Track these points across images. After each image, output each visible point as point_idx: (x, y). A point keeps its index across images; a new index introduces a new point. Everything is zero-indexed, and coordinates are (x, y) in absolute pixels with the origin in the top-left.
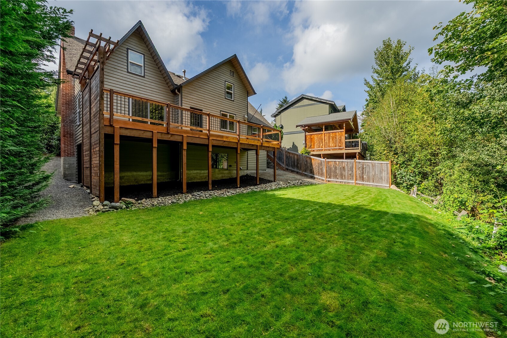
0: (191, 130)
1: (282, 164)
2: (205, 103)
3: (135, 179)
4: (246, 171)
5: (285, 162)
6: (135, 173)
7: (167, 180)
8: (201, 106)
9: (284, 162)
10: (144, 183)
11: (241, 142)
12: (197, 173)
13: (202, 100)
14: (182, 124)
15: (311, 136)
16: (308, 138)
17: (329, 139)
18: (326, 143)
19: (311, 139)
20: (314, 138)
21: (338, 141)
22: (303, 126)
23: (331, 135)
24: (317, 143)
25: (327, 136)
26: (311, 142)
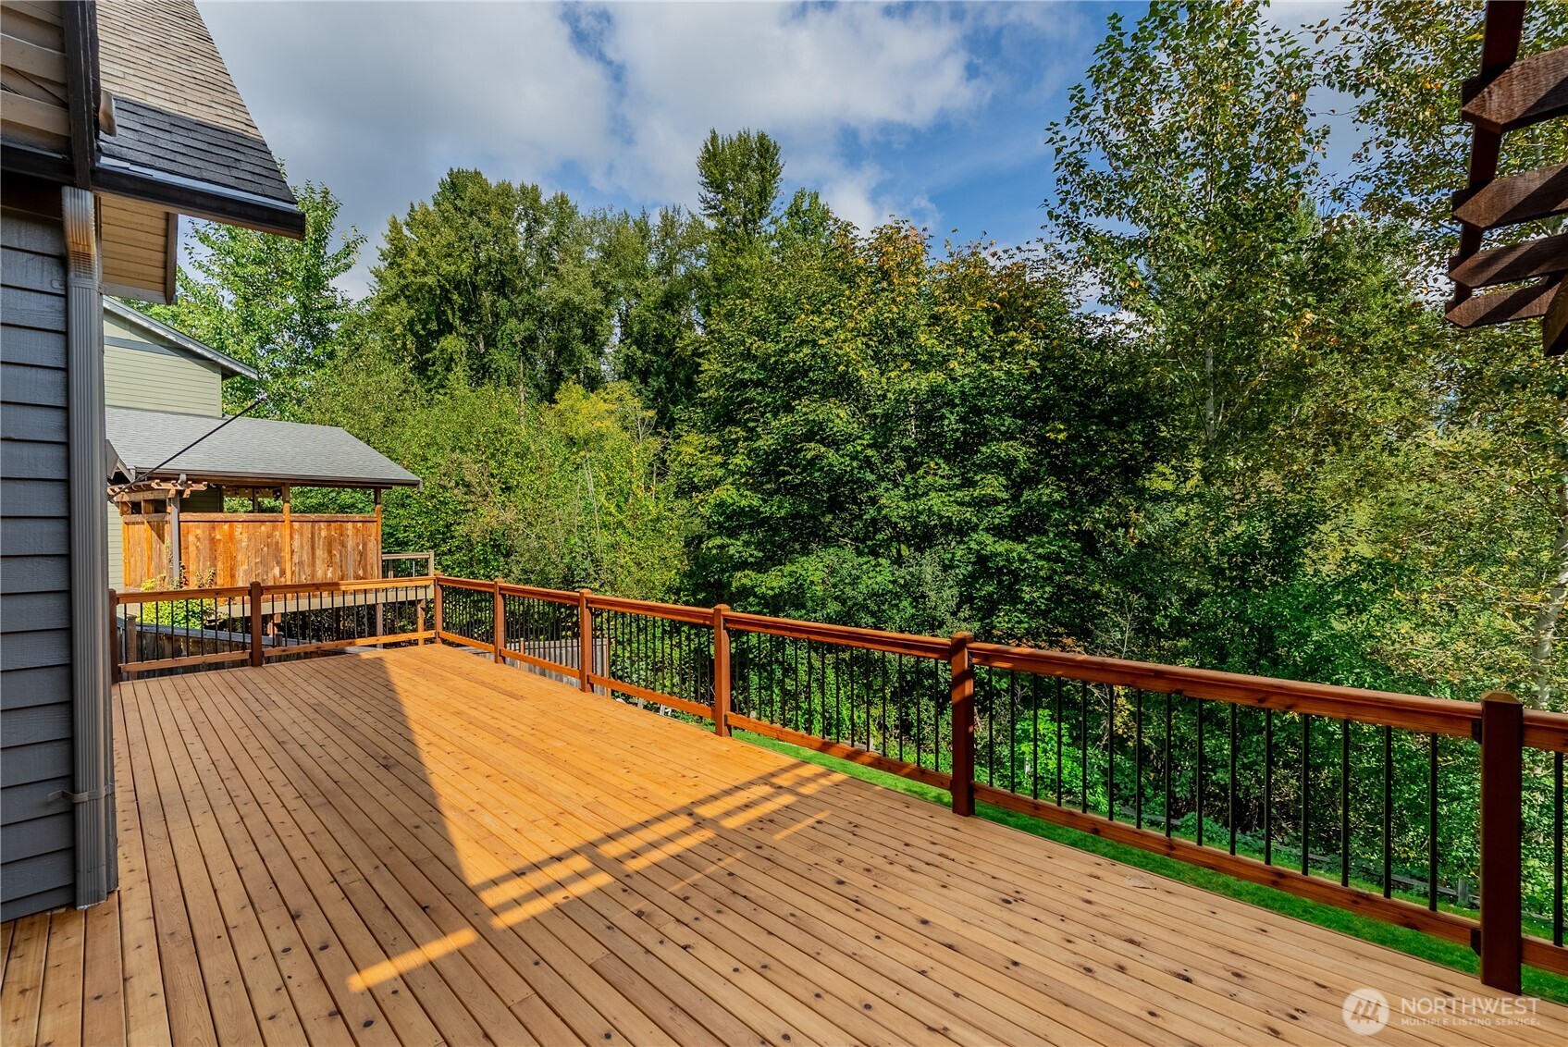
15: (214, 528)
16: (191, 538)
17: (313, 548)
18: (301, 563)
19: (212, 540)
20: (231, 537)
21: (352, 558)
22: (183, 477)
23: (324, 533)
24: (253, 564)
25: (301, 534)
26: (214, 560)
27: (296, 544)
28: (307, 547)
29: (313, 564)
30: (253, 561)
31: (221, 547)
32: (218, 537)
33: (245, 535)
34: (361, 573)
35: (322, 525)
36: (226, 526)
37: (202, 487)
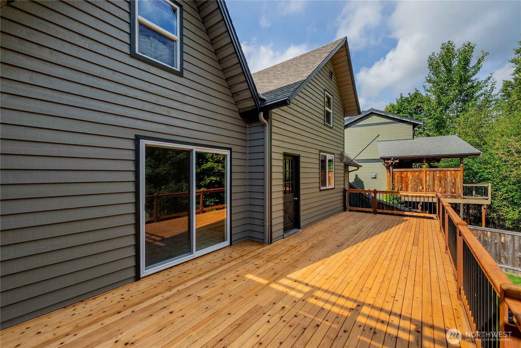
2: (303, 138)
8: (298, 148)
13: (299, 131)
15: (402, 173)
16: (396, 176)
17: (434, 181)
18: (429, 185)
19: (402, 177)
20: (407, 176)
21: (450, 185)
22: (392, 159)
23: (438, 175)
24: (413, 185)
25: (429, 175)
26: (402, 183)
27: (428, 179)
28: (432, 180)
29: (434, 186)
30: (413, 184)
31: (404, 179)
32: (403, 176)
33: (411, 175)
34: (453, 190)
35: (437, 172)
36: (405, 173)
37: (397, 161)
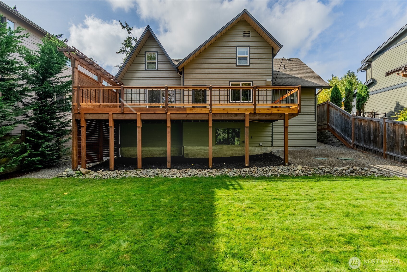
0: (193, 107)
1: (348, 139)
2: (210, 77)
3: (151, 153)
4: (270, 148)
5: (353, 135)
6: (151, 149)
7: (176, 155)
8: (205, 82)
9: (351, 136)
10: (157, 156)
11: (213, 112)
12: (201, 149)
13: (206, 75)
14: (184, 103)
